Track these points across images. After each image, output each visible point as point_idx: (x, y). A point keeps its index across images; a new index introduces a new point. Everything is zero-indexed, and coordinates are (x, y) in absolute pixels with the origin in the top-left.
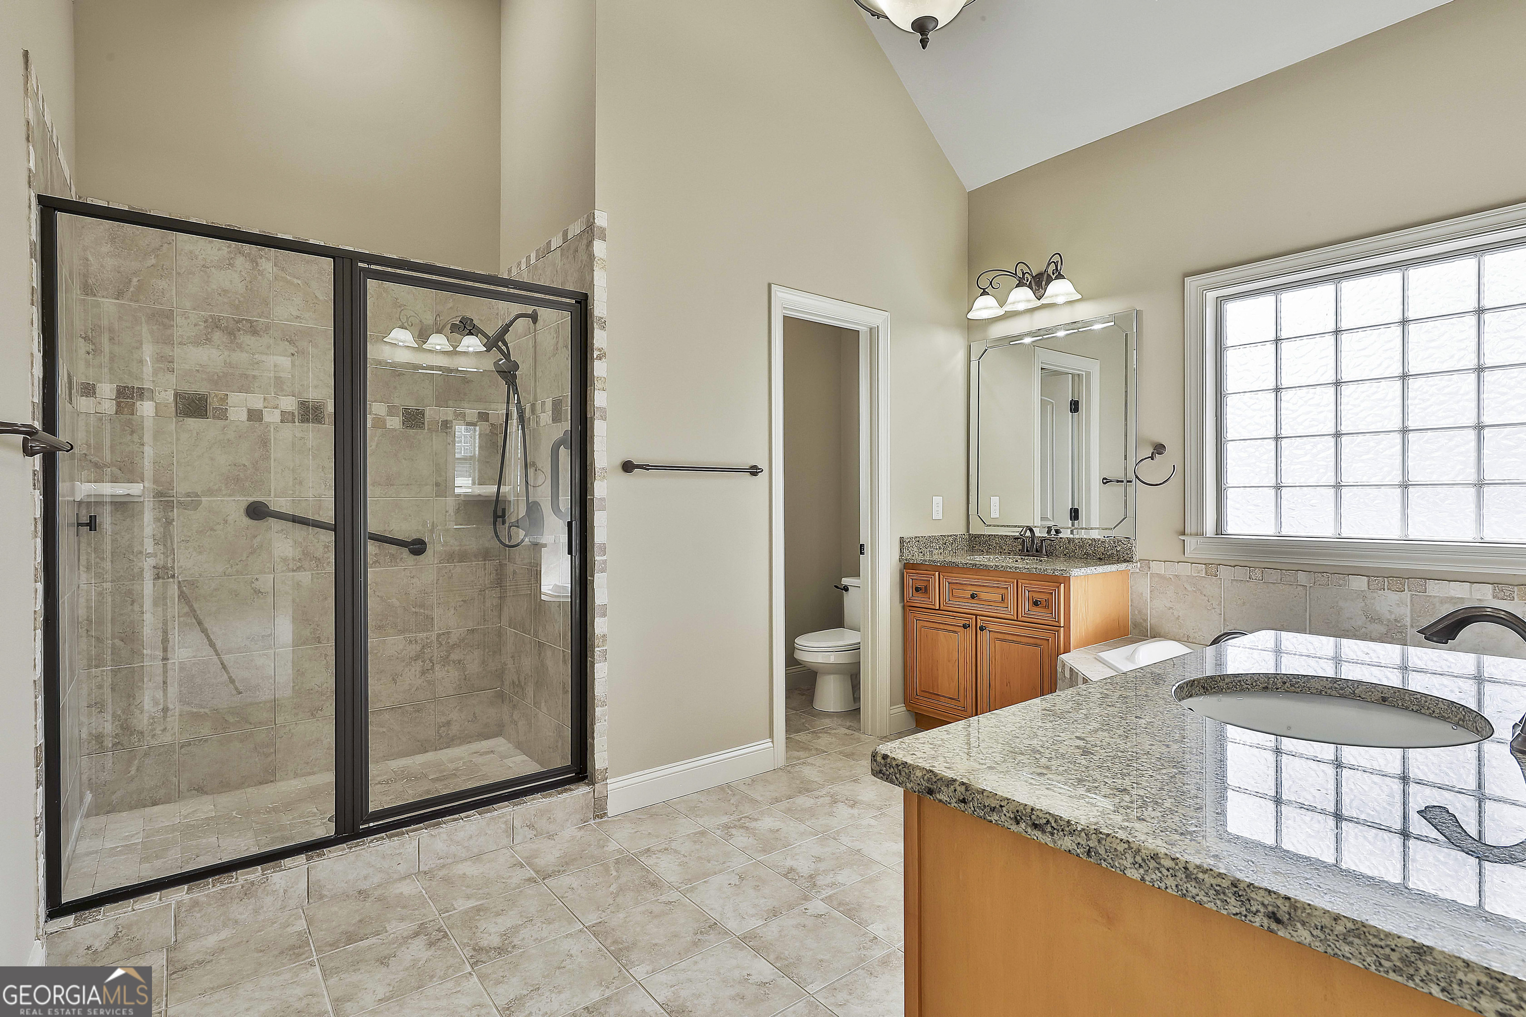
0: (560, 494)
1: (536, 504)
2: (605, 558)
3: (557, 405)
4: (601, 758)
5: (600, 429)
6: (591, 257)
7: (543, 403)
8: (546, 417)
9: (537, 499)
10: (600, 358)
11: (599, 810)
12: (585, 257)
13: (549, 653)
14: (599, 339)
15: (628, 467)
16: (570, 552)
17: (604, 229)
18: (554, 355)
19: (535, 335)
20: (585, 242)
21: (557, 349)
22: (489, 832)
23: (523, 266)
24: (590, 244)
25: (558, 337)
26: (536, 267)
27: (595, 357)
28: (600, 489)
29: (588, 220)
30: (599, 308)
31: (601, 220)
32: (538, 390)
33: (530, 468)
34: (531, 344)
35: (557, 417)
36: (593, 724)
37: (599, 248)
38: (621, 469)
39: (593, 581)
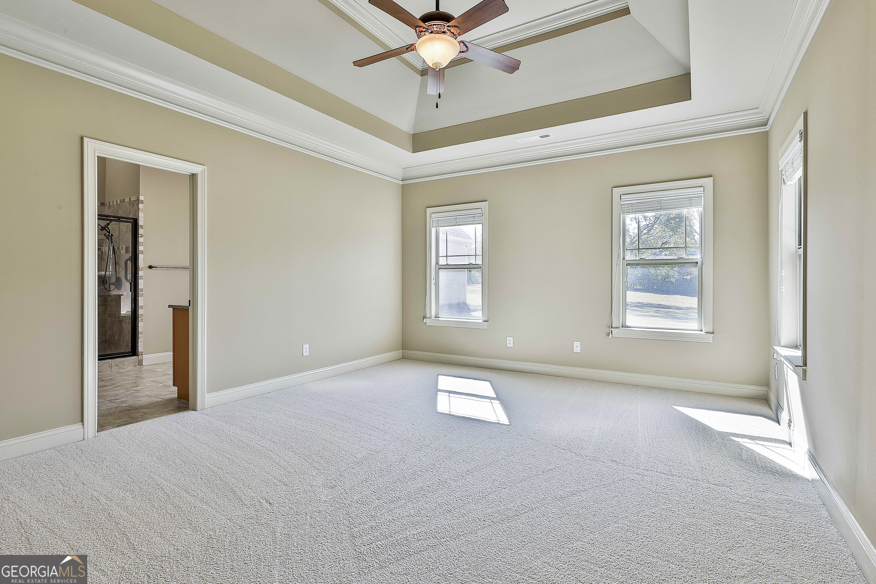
0: (128, 274)
1: (119, 278)
2: (142, 293)
3: (127, 249)
4: (141, 348)
5: (141, 257)
6: (139, 208)
7: (122, 247)
8: (123, 251)
9: (120, 276)
10: (141, 237)
11: (140, 363)
12: (136, 208)
13: (124, 323)
14: (141, 231)
15: (150, 267)
16: (131, 291)
17: (143, 201)
18: (126, 233)
19: (119, 226)
20: (136, 203)
21: (127, 232)
22: (104, 366)
23: (115, 203)
24: (138, 204)
25: (127, 228)
26: (119, 205)
27: (139, 236)
28: (141, 273)
29: (137, 197)
30: (141, 222)
31: (141, 198)
32: (120, 243)
33: (117, 264)
34: (118, 228)
35: (127, 252)
36: (138, 339)
37: (141, 206)
38: (148, 268)
39: (138, 299)
